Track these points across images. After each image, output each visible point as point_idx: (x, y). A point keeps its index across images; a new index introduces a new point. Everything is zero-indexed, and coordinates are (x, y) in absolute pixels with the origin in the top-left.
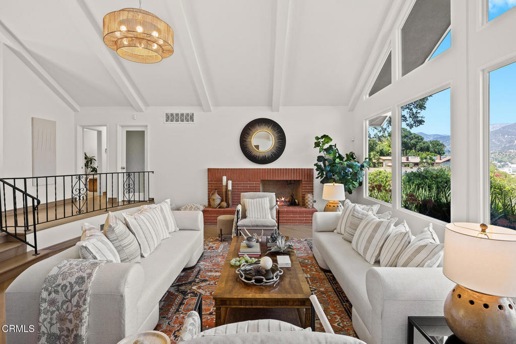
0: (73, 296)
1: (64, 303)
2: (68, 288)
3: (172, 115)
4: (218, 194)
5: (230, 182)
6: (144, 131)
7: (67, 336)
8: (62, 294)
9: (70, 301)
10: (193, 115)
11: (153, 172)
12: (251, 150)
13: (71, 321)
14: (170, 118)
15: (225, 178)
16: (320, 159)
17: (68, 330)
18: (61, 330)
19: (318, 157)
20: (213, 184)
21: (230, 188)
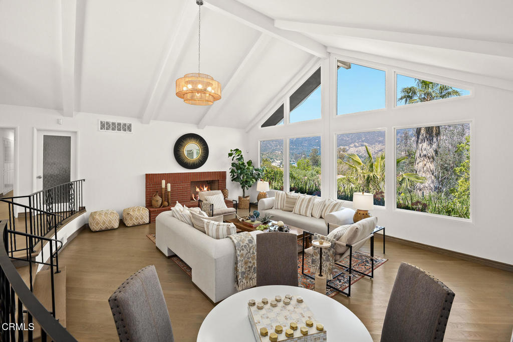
0: (250, 250)
1: (246, 254)
2: (247, 246)
3: (107, 123)
4: (159, 196)
5: (169, 185)
6: (70, 137)
7: (249, 270)
8: (245, 249)
9: (249, 252)
10: (130, 125)
11: (84, 180)
12: (184, 158)
13: (250, 262)
14: (104, 126)
15: (164, 182)
16: (233, 165)
17: (249, 267)
18: (246, 269)
19: (232, 164)
20: (152, 187)
21: (169, 189)
